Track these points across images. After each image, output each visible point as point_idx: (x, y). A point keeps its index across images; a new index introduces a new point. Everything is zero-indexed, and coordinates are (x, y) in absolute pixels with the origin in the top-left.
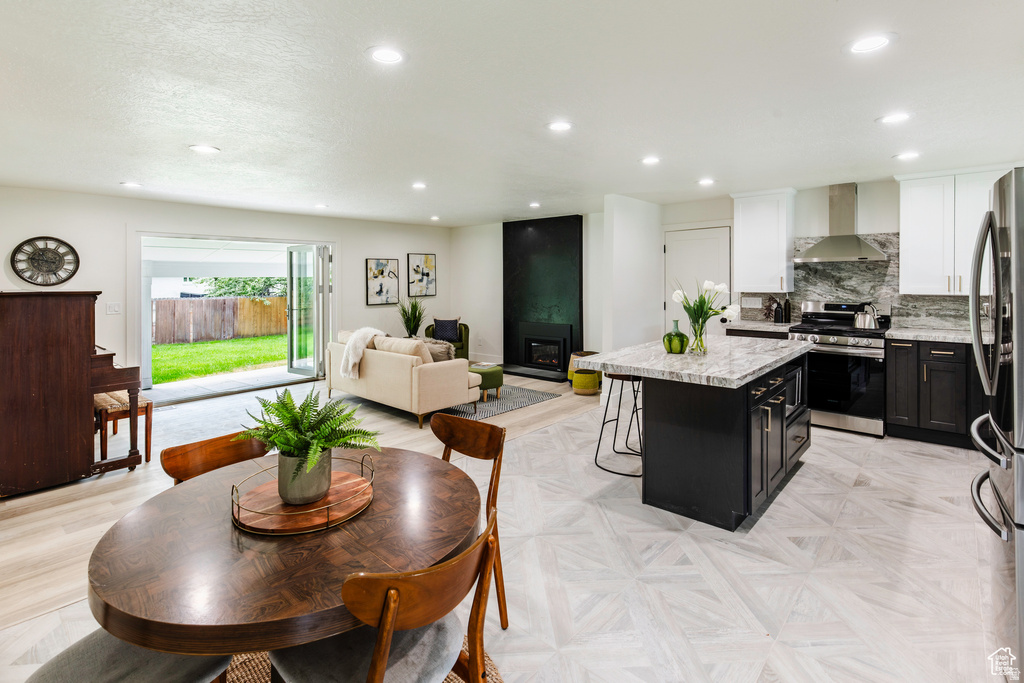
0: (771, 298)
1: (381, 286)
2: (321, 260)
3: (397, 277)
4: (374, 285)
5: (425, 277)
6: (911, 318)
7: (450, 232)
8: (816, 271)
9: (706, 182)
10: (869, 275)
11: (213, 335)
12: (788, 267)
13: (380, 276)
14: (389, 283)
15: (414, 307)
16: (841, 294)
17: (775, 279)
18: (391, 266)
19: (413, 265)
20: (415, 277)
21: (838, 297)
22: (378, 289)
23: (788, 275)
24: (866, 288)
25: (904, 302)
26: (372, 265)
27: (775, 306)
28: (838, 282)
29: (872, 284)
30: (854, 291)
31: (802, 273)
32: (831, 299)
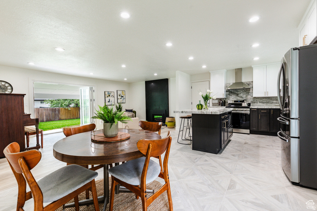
0: (220, 99)
1: (109, 99)
2: (91, 91)
3: (114, 97)
4: (107, 99)
5: (122, 97)
6: (256, 104)
7: (130, 84)
8: (232, 92)
9: (204, 67)
10: (245, 93)
11: (52, 119)
12: (225, 91)
13: (109, 97)
14: (112, 99)
15: (120, 106)
17: (221, 94)
18: (112, 94)
19: (118, 94)
20: (119, 97)
21: (237, 99)
22: (109, 101)
23: (225, 93)
24: (244, 96)
25: (254, 100)
26: (106, 93)
27: (221, 102)
28: (237, 95)
29: (246, 95)
30: (241, 97)
31: (228, 93)
32: (235, 99)
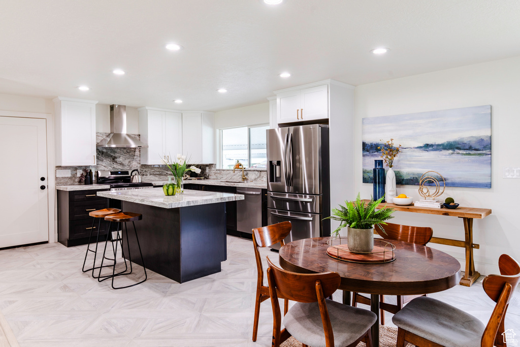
6: (145, 176)
10: (128, 156)
16: (115, 166)
24: (126, 162)
25: (142, 169)
28: (114, 159)
29: (129, 160)
30: (122, 164)
32: (112, 169)
